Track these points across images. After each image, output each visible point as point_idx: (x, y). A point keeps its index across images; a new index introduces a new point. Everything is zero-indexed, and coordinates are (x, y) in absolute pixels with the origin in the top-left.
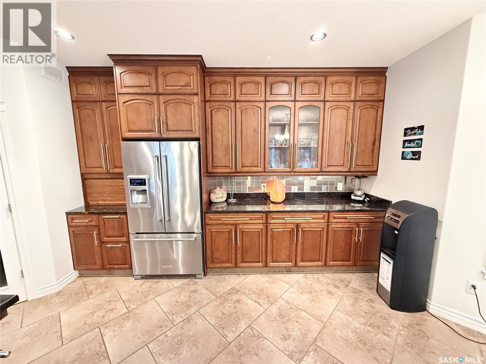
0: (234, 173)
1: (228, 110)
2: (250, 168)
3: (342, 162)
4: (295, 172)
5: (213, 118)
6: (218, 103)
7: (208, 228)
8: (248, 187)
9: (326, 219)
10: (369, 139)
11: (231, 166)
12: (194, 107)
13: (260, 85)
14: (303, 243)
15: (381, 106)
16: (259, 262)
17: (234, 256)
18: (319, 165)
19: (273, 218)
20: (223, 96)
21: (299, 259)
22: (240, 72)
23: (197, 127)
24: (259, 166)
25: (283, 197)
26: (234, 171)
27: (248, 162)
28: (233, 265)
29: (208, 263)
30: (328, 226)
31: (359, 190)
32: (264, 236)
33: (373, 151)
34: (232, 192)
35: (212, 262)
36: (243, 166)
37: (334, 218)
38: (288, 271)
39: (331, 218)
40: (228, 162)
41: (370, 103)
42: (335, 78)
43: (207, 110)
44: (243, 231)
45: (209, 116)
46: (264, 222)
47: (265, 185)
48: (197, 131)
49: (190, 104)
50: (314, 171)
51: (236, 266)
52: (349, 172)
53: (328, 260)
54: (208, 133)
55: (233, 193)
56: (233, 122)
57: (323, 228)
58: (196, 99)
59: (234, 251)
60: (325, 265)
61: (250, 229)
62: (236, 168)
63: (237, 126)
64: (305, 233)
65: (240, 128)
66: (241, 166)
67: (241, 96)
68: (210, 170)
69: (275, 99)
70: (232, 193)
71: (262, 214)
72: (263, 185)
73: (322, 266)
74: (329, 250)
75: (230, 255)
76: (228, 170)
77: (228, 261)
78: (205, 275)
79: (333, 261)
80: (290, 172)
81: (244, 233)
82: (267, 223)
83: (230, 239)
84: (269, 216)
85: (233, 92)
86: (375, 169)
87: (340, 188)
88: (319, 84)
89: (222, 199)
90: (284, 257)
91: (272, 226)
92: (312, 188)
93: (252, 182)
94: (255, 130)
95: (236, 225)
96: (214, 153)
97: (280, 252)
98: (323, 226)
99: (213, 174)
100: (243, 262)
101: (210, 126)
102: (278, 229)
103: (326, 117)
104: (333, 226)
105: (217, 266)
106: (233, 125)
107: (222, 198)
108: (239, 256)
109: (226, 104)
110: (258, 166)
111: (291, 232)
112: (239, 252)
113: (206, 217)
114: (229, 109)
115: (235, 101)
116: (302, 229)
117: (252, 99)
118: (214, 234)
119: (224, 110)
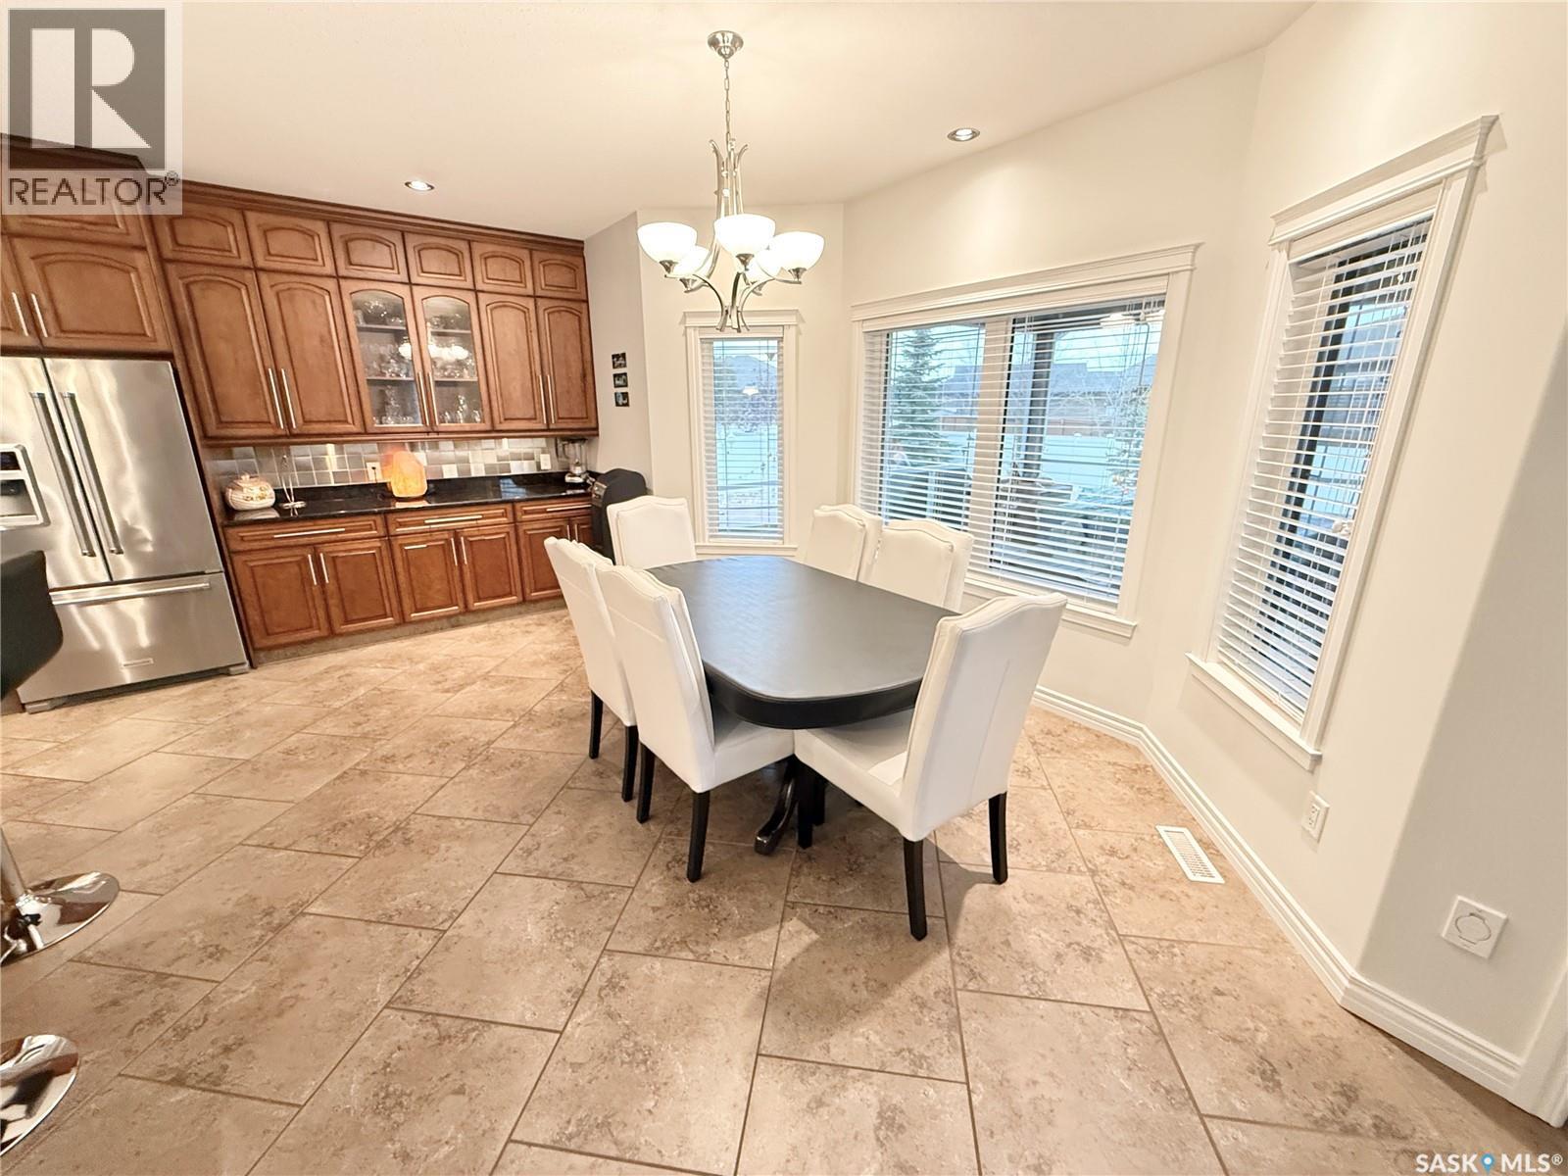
0: (286, 436)
1: (239, 289)
2: (327, 425)
3: (532, 412)
4: (438, 433)
5: (198, 304)
6: (206, 270)
7: (238, 560)
8: (330, 471)
9: (510, 515)
10: (573, 370)
11: (273, 421)
12: (139, 278)
13: (316, 239)
14: (473, 564)
15: (585, 311)
16: (385, 616)
17: (321, 613)
18: (487, 419)
19: (401, 525)
20: (216, 253)
21: (470, 597)
22: (255, 201)
23: (158, 327)
24: (350, 420)
25: (422, 489)
26: (283, 433)
27: (317, 411)
28: (324, 633)
29: (256, 637)
30: (516, 529)
31: (578, 464)
32: (386, 561)
33: (585, 392)
34: (287, 484)
35: (268, 634)
36: (306, 422)
37: (526, 512)
38: (453, 622)
39: (519, 514)
40: (263, 412)
41: (565, 303)
42: (490, 248)
43: (172, 285)
44: (334, 558)
45: (181, 299)
46: (382, 534)
47: (377, 465)
48: (160, 336)
49: (125, 269)
50: (477, 429)
51: (332, 634)
52: (548, 430)
53: (528, 591)
54: (186, 342)
55: (291, 487)
56: (260, 318)
57: (508, 533)
58: (140, 260)
59: (319, 602)
60: (524, 601)
61: (350, 551)
62: (288, 423)
63: (272, 328)
64: (475, 546)
65: (282, 333)
66: (301, 421)
67: (268, 258)
68: (212, 430)
69: (361, 275)
70: (289, 490)
71: (374, 517)
72: (370, 465)
73: (518, 604)
74: (526, 573)
75: (313, 612)
76: (268, 431)
77: (308, 624)
78: (252, 666)
79: (536, 591)
80: (428, 433)
81: (338, 561)
82: (388, 534)
83: (305, 579)
84: (390, 521)
85: (243, 246)
86: (593, 425)
87: (547, 464)
88: (457, 254)
89: (263, 501)
90: (440, 598)
91: (401, 540)
92: (488, 467)
93: (341, 460)
94: (322, 340)
95: (315, 548)
96: (218, 390)
97: (429, 588)
98: (507, 530)
99: (225, 442)
100: (347, 622)
101: (191, 324)
102: (417, 544)
103: (484, 324)
104: (525, 528)
105: (283, 640)
106: (262, 327)
107: (262, 498)
108: (335, 612)
109: (231, 273)
110: (346, 422)
111: (445, 548)
112: (333, 602)
113: (228, 535)
114: (239, 285)
115: (257, 270)
116: (465, 538)
117: (302, 269)
118: (259, 572)
119: (226, 287)
